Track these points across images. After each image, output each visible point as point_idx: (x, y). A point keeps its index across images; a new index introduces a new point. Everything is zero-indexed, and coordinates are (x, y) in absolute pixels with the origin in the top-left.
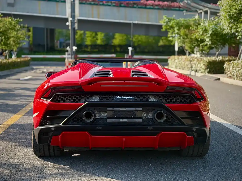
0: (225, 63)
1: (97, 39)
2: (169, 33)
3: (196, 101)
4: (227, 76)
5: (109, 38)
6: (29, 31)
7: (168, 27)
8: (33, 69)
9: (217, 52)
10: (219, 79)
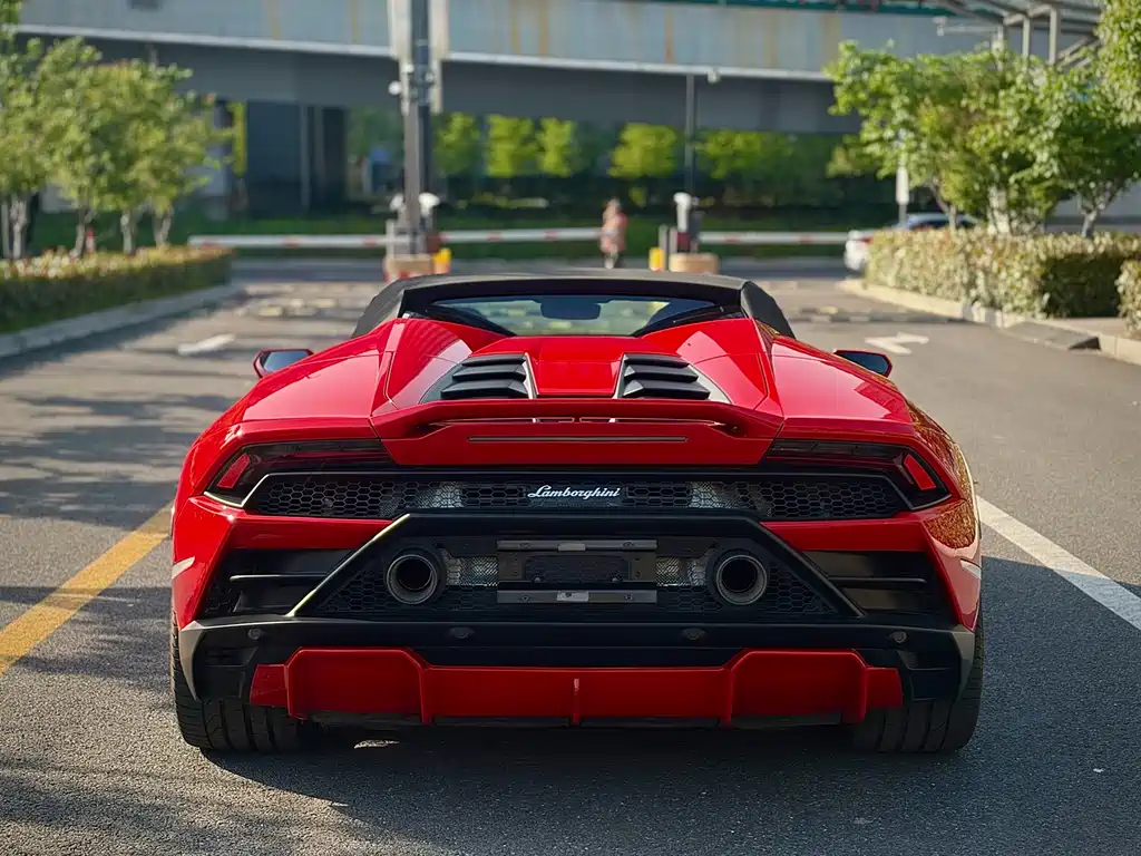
0: (1122, 268)
1: (542, 150)
2: (867, 125)
3: (910, 505)
4: (1131, 328)
5: (597, 141)
6: (227, 119)
7: (862, 96)
8: (243, 298)
9: (1089, 211)
10: (1094, 344)
